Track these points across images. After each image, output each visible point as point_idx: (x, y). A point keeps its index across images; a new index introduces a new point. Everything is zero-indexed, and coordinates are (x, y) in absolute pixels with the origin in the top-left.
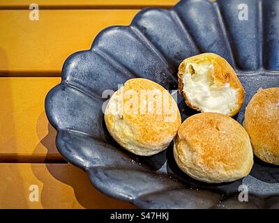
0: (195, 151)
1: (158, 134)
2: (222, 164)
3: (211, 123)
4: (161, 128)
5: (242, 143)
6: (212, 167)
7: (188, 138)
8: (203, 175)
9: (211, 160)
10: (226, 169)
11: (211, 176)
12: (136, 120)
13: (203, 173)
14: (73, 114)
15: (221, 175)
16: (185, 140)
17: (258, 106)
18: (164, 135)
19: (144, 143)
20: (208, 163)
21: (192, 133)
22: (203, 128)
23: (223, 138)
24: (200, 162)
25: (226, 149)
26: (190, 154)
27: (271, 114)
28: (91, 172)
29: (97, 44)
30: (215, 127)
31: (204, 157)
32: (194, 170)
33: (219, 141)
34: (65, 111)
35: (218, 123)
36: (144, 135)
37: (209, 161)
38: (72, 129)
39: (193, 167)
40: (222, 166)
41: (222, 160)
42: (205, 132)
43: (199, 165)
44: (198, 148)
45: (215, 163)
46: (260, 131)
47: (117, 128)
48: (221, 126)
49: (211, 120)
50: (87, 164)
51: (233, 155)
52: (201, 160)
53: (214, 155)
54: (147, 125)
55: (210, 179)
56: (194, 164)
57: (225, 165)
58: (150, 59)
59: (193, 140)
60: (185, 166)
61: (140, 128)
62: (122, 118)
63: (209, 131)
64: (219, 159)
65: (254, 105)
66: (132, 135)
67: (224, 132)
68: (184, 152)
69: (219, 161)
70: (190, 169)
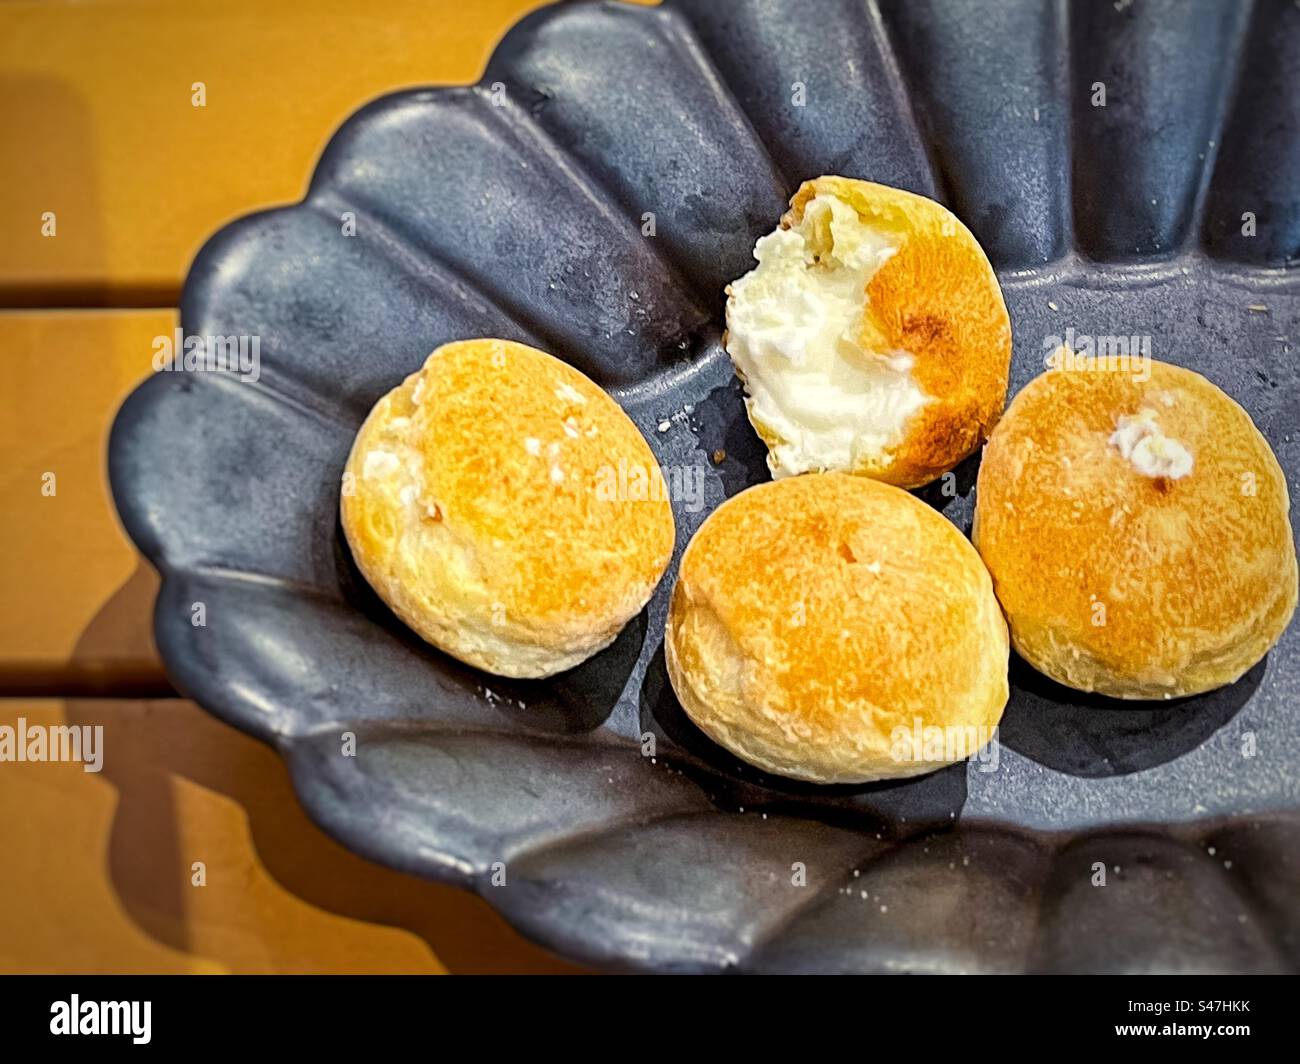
0: (751, 655)
1: (595, 582)
2: (864, 709)
3: (817, 529)
4: (607, 555)
5: (956, 614)
6: (824, 721)
7: (719, 599)
8: (789, 754)
9: (819, 693)
10: (884, 728)
11: (826, 761)
12: (499, 522)
13: (790, 746)
14: (227, 499)
15: (867, 752)
16: (707, 606)
17: (1029, 444)
18: (619, 586)
19: (537, 620)
20: (808, 707)
21: (735, 578)
22: (785, 552)
23: (866, 596)
24: (772, 700)
25: (882, 642)
26: (731, 665)
27: (1085, 482)
28: (303, 758)
29: (332, 173)
30: (834, 545)
31: (786, 681)
32: (751, 735)
33: (851, 609)
34: (192, 486)
35: (852, 526)
36: (539, 587)
37: (810, 699)
38: (222, 565)
39: (745, 719)
40: (866, 718)
41: (866, 691)
42: (790, 573)
43: (770, 714)
44: (763, 640)
45: (838, 706)
46: (1035, 557)
47: (410, 559)
48: (864, 541)
49: (820, 518)
50: (284, 722)
51: (912, 670)
52: (779, 696)
53: (831, 674)
54: (549, 543)
55: (819, 768)
56: (750, 712)
57: (882, 714)
58: (571, 231)
59: (740, 608)
60: (715, 717)
61: (518, 557)
62: (438, 518)
63: (809, 565)
64: (854, 686)
65: (1014, 440)
66: (479, 589)
67: (875, 568)
68: (708, 657)
69: (853, 696)
70: (735, 728)
